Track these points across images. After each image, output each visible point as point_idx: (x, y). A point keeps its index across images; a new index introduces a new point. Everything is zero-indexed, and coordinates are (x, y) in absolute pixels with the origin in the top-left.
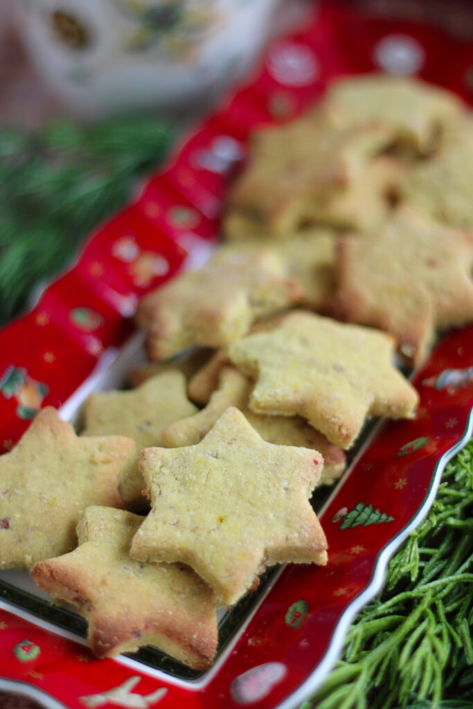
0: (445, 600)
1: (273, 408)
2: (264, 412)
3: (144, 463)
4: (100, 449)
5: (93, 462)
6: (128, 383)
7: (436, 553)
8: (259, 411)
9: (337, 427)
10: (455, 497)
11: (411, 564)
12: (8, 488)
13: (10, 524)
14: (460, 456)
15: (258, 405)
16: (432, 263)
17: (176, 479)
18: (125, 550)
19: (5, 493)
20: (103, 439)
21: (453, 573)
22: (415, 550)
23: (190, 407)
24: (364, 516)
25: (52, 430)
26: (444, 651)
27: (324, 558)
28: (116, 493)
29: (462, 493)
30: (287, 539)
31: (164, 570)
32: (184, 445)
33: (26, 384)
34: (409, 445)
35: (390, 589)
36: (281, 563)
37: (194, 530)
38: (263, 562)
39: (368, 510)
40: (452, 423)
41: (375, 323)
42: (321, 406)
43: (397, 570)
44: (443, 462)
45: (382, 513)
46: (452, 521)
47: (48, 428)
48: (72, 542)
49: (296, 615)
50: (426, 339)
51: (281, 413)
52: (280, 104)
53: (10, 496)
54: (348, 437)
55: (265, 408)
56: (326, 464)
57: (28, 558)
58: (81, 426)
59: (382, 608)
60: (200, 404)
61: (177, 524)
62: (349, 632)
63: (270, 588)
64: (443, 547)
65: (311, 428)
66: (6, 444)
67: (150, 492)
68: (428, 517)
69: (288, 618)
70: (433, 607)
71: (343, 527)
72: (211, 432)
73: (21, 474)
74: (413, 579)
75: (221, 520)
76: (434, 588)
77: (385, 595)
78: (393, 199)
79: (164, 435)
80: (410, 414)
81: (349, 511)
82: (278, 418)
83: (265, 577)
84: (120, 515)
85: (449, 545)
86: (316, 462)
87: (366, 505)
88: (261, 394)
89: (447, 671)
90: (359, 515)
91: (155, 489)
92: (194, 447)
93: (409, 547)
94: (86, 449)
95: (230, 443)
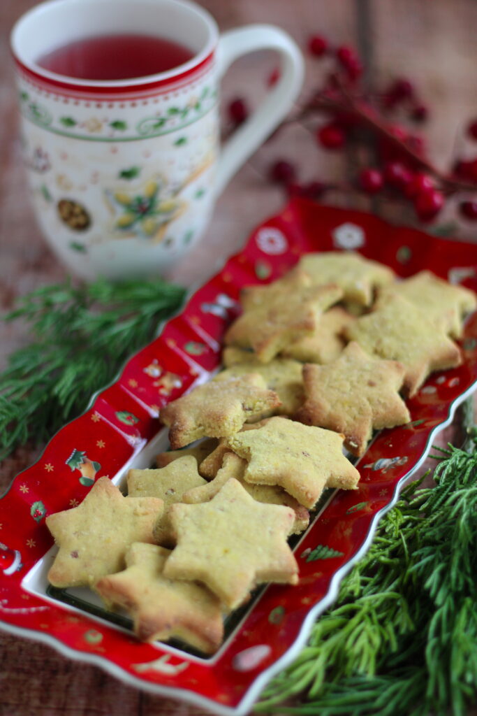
0: (378, 610)
1: (261, 480)
2: (255, 483)
3: (172, 514)
4: (140, 506)
5: (136, 514)
6: (156, 464)
7: (372, 580)
8: (251, 482)
9: (305, 493)
10: (385, 543)
11: (355, 584)
12: (77, 530)
13: (79, 554)
14: (389, 513)
15: (250, 478)
16: (371, 384)
17: (196, 524)
18: (160, 572)
19: (75, 534)
20: (142, 499)
21: (383, 591)
22: (357, 577)
23: (202, 479)
24: (323, 553)
25: (107, 492)
26: (377, 641)
27: (295, 580)
28: (152, 535)
29: (390, 541)
30: (271, 565)
31: (187, 585)
32: (198, 502)
33: (85, 462)
34: (354, 507)
35: (341, 602)
36: (266, 581)
37: (208, 557)
38: (254, 581)
39: (325, 549)
40: (384, 492)
41: (331, 426)
42: (294, 478)
43: (344, 589)
44: (377, 517)
45: (335, 550)
46: (383, 559)
47: (104, 490)
48: (122, 566)
49: (276, 616)
50: (367, 435)
51: (266, 483)
52: (264, 271)
53: (78, 535)
54: (312, 500)
55: (255, 480)
56: (297, 519)
57: (91, 578)
58: (125, 490)
59: (334, 613)
60: (208, 478)
61: (196, 554)
62: (312, 628)
63: (258, 600)
64: (377, 577)
65: (286, 494)
66: (73, 502)
67: (176, 534)
68: (366, 556)
69: (271, 618)
70: (370, 615)
71: (309, 560)
72: (219, 494)
73: (86, 521)
74: (356, 594)
75: (226, 552)
76: (370, 601)
77: (336, 605)
78: (344, 339)
79: (184, 497)
80: (355, 487)
81: (312, 550)
82: (264, 486)
83: (255, 593)
84: (156, 549)
85: (380, 576)
86: (290, 515)
87: (324, 546)
88: (252, 470)
89: (379, 656)
90: (319, 552)
91: (180, 531)
92: (207, 504)
93: (353, 573)
94: (130, 505)
95: (232, 501)
